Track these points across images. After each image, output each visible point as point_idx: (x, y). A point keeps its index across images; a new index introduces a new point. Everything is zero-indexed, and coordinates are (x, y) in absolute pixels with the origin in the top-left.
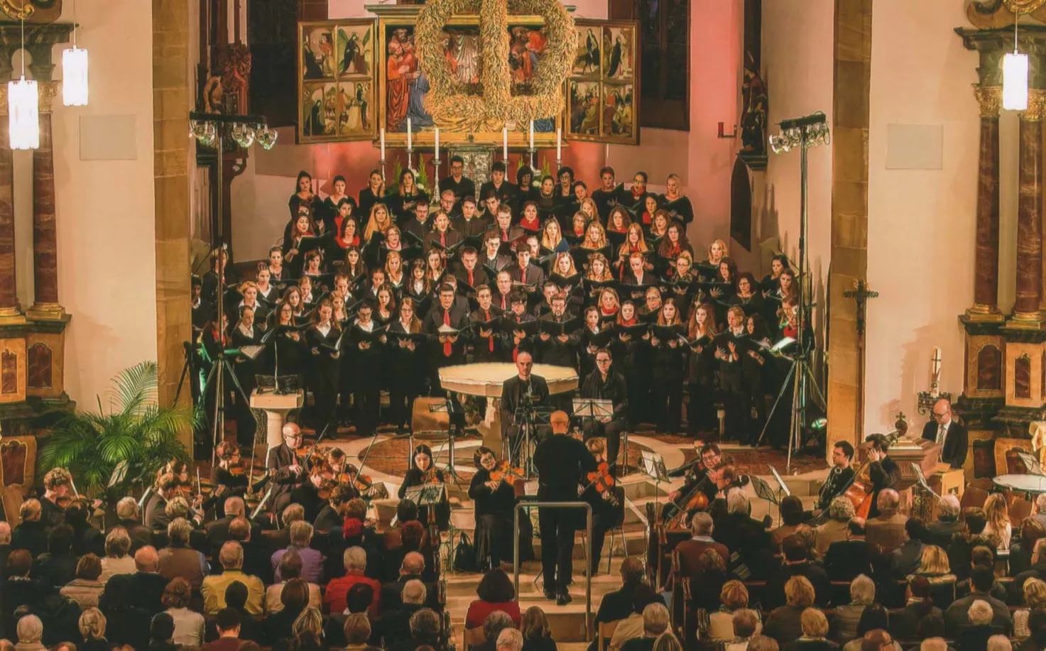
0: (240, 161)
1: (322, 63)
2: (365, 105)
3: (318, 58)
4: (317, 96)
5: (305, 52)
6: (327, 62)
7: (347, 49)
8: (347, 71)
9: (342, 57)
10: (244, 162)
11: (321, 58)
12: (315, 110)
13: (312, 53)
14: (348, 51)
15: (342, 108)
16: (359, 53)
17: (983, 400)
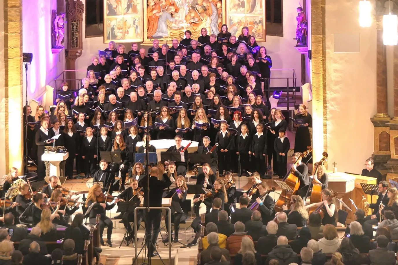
0: (79, 51)
1: (116, 9)
2: (137, 27)
3: (114, 6)
4: (113, 23)
5: (107, 3)
6: (119, 9)
7: (128, 2)
8: (129, 12)
9: (126, 6)
10: (81, 51)
11: (115, 6)
12: (113, 29)
13: (111, 4)
14: (129, 3)
15: (126, 28)
16: (134, 5)
17: (382, 156)
